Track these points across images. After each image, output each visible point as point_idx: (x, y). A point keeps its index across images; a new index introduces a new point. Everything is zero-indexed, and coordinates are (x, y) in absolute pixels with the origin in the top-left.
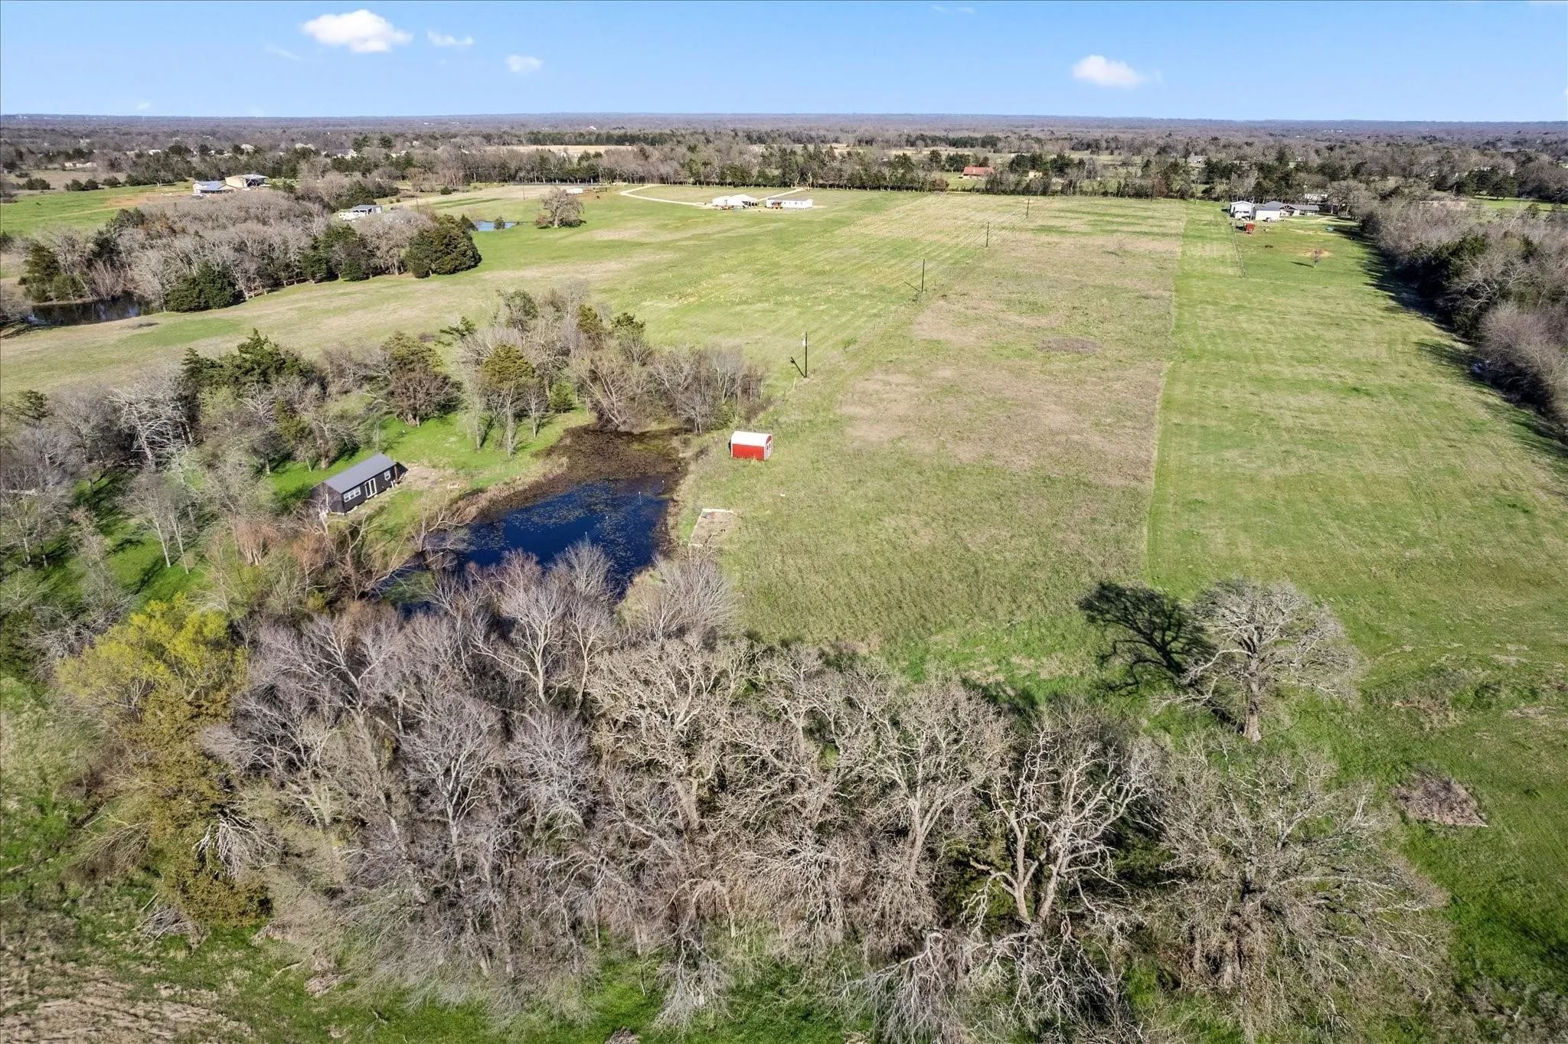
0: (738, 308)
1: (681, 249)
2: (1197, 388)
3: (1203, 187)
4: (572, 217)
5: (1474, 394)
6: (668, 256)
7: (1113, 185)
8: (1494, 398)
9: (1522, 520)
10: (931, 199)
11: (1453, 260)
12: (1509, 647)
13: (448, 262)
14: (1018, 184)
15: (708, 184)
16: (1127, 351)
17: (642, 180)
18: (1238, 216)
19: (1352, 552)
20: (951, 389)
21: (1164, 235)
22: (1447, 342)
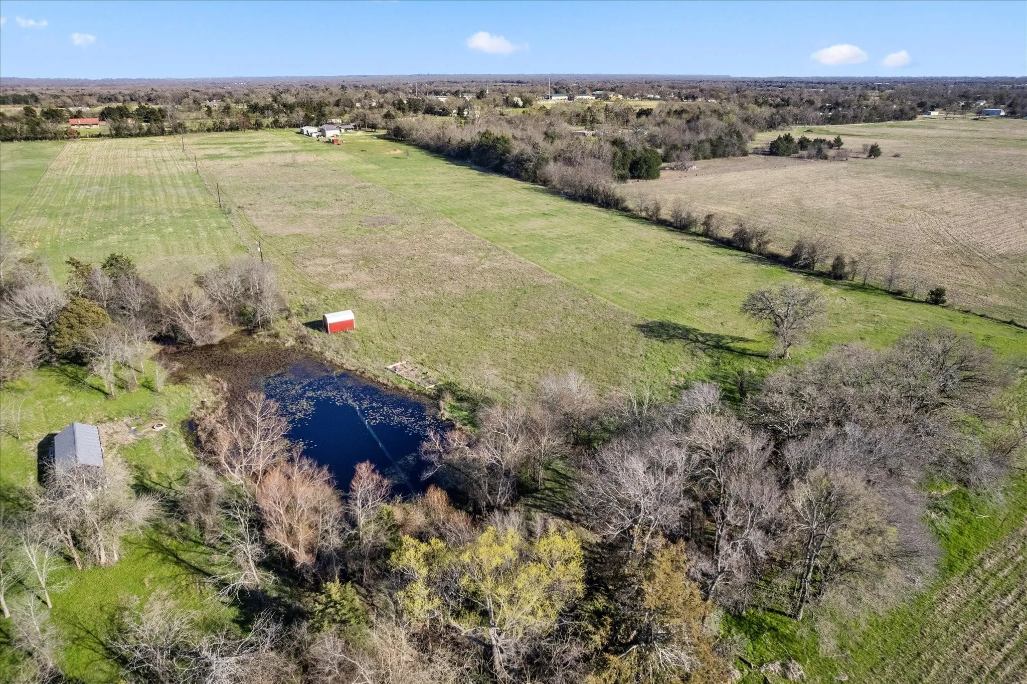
22: (533, 186)
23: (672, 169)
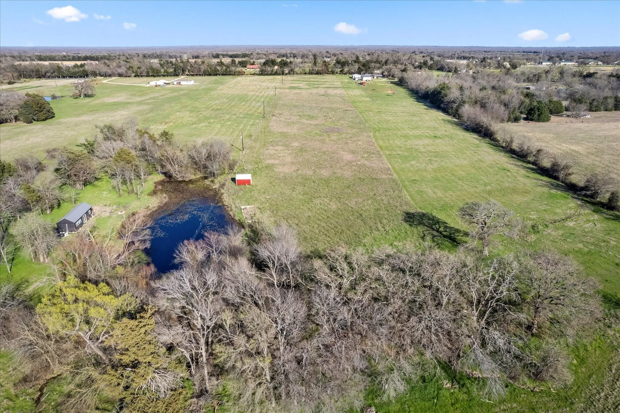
0: (194, 126)
1: (148, 104)
2: (386, 142)
3: (340, 70)
4: (90, 93)
5: (469, 135)
6: (145, 107)
7: (307, 70)
8: (475, 136)
9: (509, 174)
10: (239, 78)
11: (443, 91)
12: (532, 213)
13: (42, 115)
14: (272, 71)
15: (142, 76)
16: (354, 131)
17: (110, 76)
18: (357, 79)
19: (472, 190)
20: (302, 150)
21: (336, 88)
22: (451, 119)
23: (568, 116)
